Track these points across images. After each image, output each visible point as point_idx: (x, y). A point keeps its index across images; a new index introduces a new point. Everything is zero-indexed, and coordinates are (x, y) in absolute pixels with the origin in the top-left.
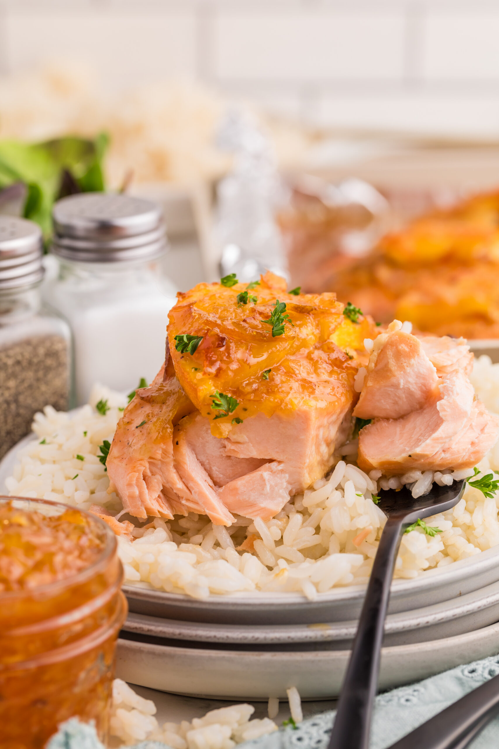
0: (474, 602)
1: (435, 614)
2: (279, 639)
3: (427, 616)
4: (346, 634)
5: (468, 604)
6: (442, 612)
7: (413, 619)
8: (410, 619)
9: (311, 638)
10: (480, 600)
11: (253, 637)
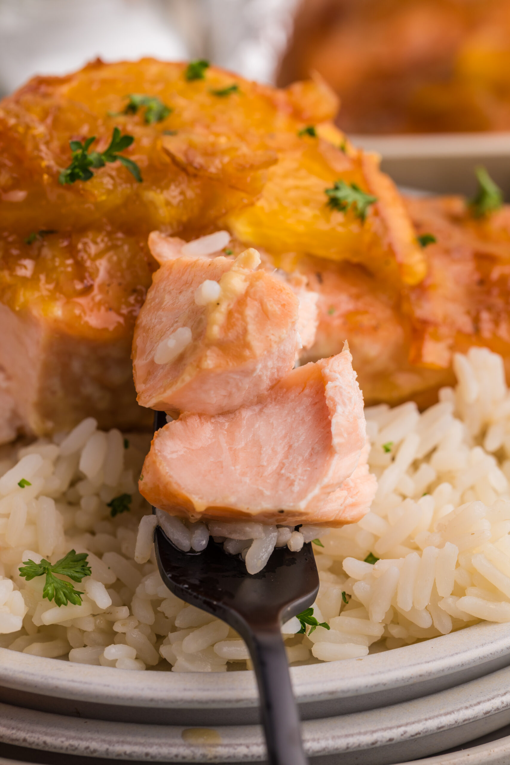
0: (479, 703)
1: (407, 724)
2: (130, 755)
3: (391, 728)
4: (246, 756)
5: (467, 708)
6: (419, 721)
7: (365, 733)
8: (360, 734)
9: (184, 757)
10: (489, 700)
11: (87, 748)
